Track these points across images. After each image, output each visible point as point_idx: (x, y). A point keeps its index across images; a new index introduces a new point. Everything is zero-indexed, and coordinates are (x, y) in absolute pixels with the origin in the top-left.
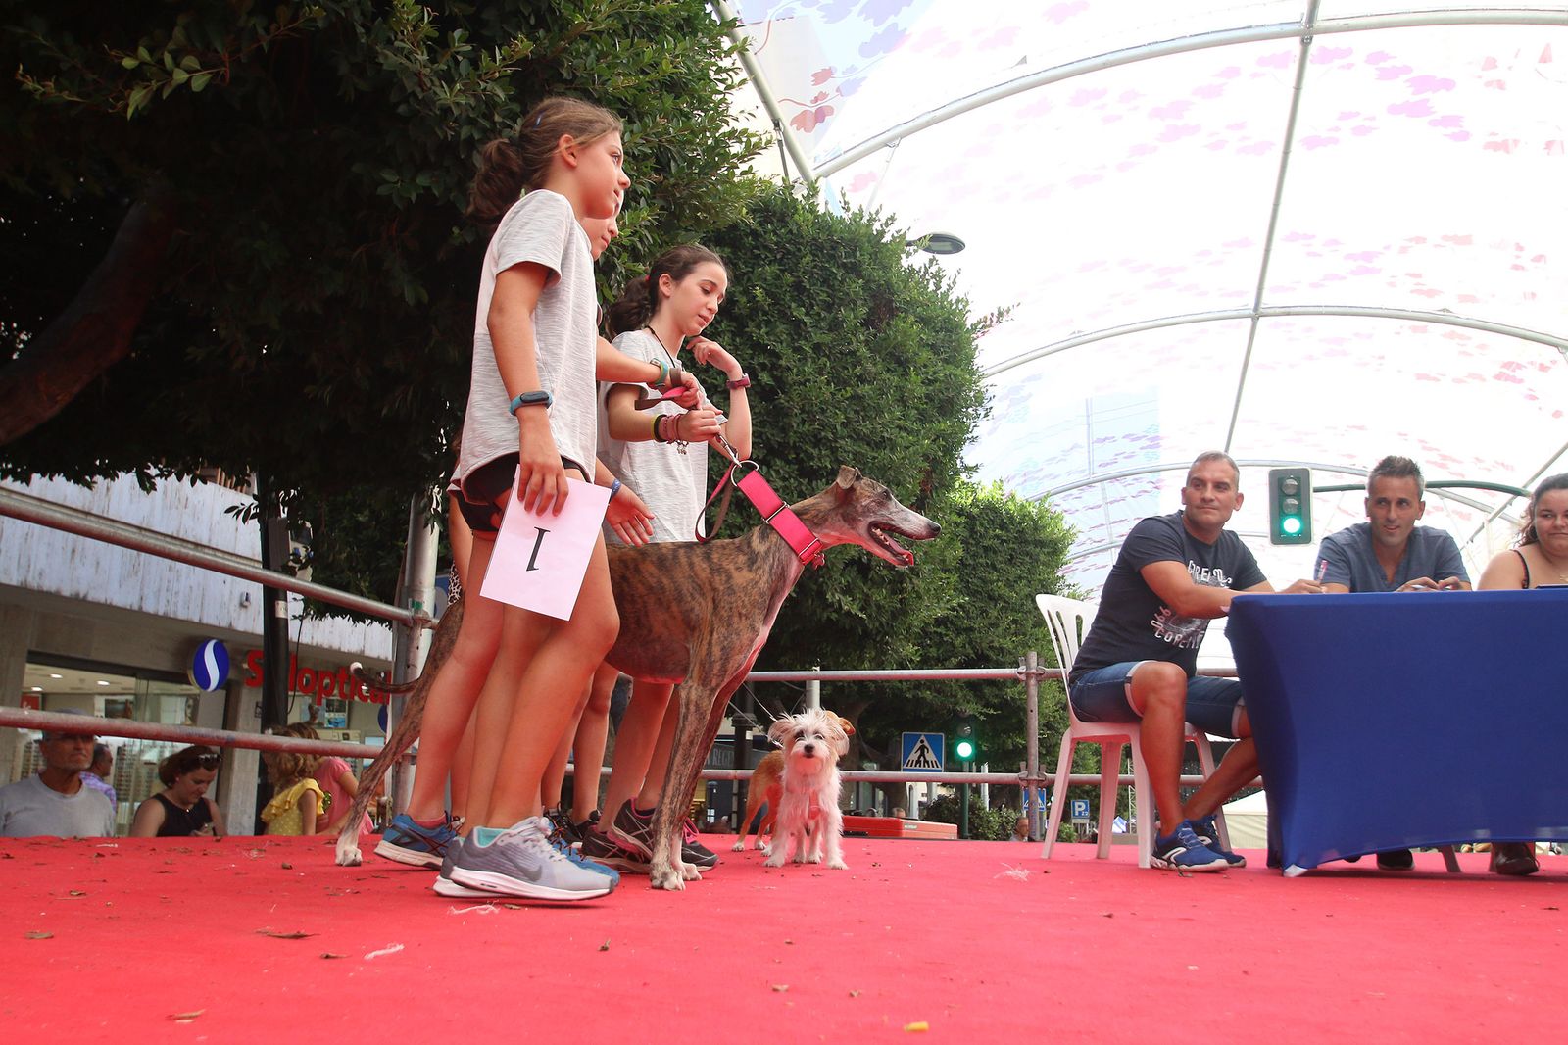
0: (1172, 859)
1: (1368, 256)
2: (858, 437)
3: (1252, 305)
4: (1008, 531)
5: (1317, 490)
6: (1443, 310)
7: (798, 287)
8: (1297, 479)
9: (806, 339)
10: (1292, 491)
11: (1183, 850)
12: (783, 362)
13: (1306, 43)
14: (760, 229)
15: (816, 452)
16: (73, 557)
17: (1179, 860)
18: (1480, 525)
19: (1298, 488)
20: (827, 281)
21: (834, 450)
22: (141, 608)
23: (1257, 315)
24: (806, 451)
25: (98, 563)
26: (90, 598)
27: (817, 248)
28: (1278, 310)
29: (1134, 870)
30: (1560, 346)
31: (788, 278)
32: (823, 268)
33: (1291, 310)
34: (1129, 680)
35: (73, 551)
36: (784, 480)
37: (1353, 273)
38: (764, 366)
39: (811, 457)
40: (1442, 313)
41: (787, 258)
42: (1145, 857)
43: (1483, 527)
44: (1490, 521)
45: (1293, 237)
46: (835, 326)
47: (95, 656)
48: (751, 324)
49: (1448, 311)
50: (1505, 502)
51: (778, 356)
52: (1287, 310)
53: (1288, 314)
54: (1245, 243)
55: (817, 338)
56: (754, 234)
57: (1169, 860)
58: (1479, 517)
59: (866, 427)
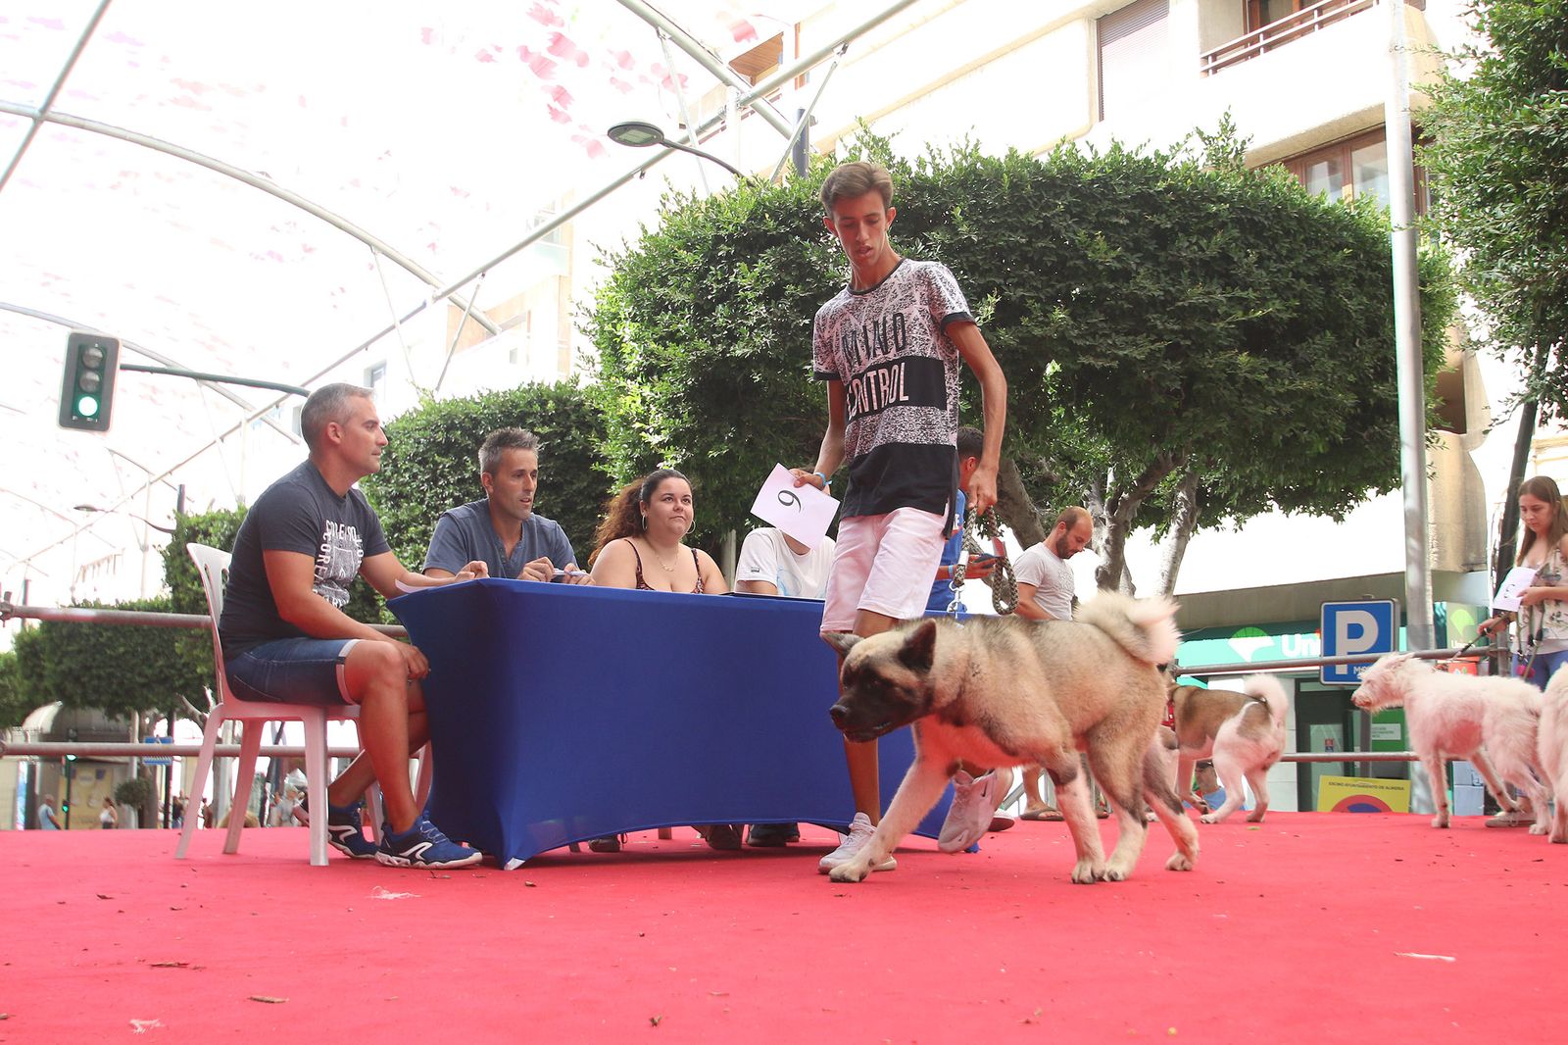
0: (418, 855)
1: (196, 88)
3: (40, 104)
5: (124, 368)
6: (262, 173)
8: (104, 350)
10: (94, 364)
11: (428, 845)
17: (428, 857)
18: (237, 423)
19: (103, 360)
23: (41, 117)
28: (69, 119)
29: (304, 866)
30: (377, 247)
33: (87, 124)
34: (342, 660)
37: (176, 101)
40: (260, 176)
42: (322, 852)
43: (239, 426)
44: (249, 420)
45: (119, 37)
49: (267, 175)
50: (272, 402)
52: (82, 122)
53: (82, 127)
54: (55, 24)
57: (412, 857)
58: (241, 415)
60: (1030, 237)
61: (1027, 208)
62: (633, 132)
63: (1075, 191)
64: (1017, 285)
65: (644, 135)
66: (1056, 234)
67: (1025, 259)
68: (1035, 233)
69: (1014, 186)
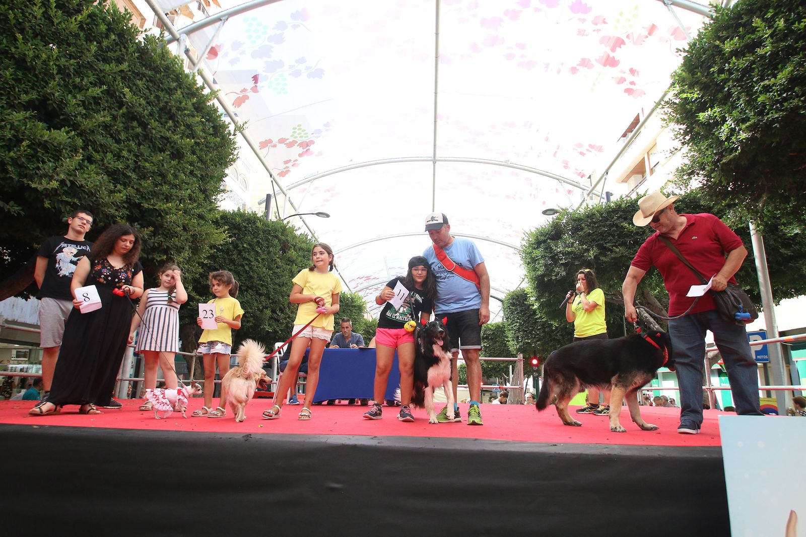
2: (275, 284)
4: (343, 303)
7: (258, 242)
9: (260, 256)
12: (252, 263)
13: (434, 163)
14: (247, 225)
15: (261, 289)
16: (13, 307)
20: (267, 240)
21: (267, 288)
22: (37, 324)
24: (259, 288)
25: (22, 309)
26: (18, 321)
27: (264, 231)
31: (255, 240)
32: (266, 237)
35: (13, 305)
36: (251, 296)
38: (247, 264)
39: (260, 290)
41: (255, 234)
42: (288, 403)
46: (269, 253)
47: (18, 339)
48: (243, 252)
51: (251, 261)
55: (263, 256)
56: (245, 227)
59: (277, 281)
60: (610, 228)
61: (608, 219)
62: (548, 212)
63: (622, 211)
64: (608, 242)
65: (553, 212)
66: (617, 226)
67: (610, 234)
68: (611, 226)
69: (601, 214)
